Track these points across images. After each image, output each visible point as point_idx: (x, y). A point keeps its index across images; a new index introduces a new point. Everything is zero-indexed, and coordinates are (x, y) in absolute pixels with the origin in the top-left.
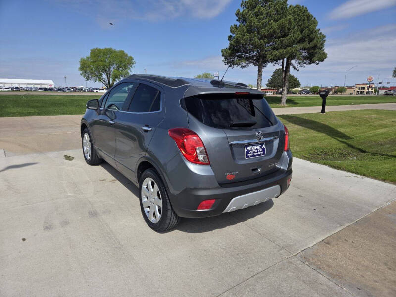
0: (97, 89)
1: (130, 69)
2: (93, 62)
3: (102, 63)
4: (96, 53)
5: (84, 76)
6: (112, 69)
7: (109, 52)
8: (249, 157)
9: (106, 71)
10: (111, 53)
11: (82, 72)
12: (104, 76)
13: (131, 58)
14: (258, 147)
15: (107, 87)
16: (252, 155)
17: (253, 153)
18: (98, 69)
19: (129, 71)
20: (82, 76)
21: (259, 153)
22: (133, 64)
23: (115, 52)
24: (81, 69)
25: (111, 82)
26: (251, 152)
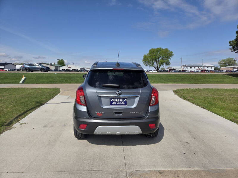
0: (151, 71)
1: (170, 59)
2: (150, 56)
3: (154, 56)
4: (152, 52)
5: (145, 64)
6: (160, 60)
7: (159, 50)
8: (113, 105)
9: (156, 61)
10: (161, 50)
11: (143, 62)
12: (155, 64)
13: (172, 52)
14: (121, 100)
15: (156, 69)
16: (115, 104)
17: (116, 103)
18: (152, 59)
19: (169, 60)
20: (143, 64)
21: (121, 104)
22: (172, 56)
23: (163, 49)
24: (143, 60)
25: (158, 66)
26: (115, 102)
